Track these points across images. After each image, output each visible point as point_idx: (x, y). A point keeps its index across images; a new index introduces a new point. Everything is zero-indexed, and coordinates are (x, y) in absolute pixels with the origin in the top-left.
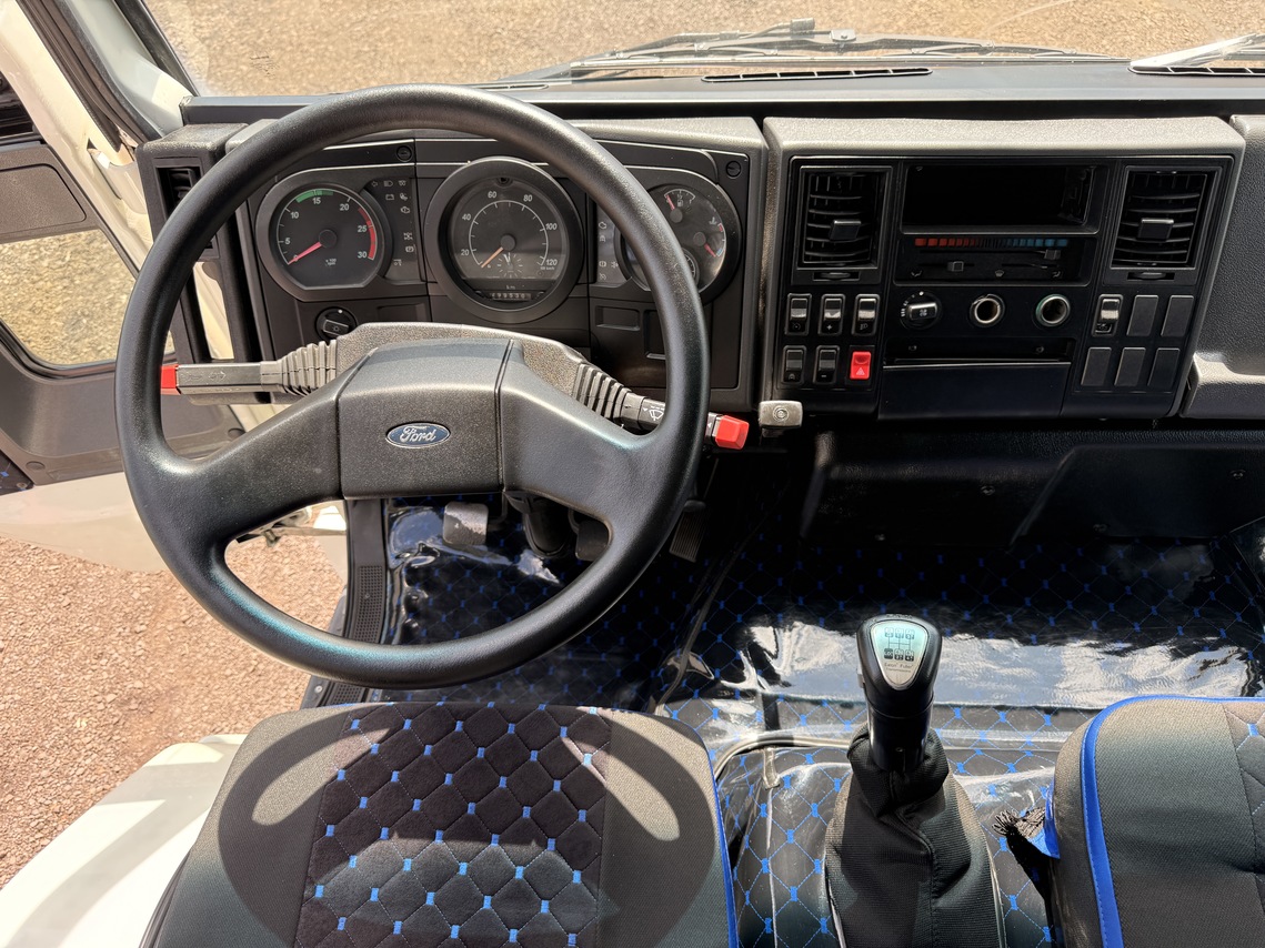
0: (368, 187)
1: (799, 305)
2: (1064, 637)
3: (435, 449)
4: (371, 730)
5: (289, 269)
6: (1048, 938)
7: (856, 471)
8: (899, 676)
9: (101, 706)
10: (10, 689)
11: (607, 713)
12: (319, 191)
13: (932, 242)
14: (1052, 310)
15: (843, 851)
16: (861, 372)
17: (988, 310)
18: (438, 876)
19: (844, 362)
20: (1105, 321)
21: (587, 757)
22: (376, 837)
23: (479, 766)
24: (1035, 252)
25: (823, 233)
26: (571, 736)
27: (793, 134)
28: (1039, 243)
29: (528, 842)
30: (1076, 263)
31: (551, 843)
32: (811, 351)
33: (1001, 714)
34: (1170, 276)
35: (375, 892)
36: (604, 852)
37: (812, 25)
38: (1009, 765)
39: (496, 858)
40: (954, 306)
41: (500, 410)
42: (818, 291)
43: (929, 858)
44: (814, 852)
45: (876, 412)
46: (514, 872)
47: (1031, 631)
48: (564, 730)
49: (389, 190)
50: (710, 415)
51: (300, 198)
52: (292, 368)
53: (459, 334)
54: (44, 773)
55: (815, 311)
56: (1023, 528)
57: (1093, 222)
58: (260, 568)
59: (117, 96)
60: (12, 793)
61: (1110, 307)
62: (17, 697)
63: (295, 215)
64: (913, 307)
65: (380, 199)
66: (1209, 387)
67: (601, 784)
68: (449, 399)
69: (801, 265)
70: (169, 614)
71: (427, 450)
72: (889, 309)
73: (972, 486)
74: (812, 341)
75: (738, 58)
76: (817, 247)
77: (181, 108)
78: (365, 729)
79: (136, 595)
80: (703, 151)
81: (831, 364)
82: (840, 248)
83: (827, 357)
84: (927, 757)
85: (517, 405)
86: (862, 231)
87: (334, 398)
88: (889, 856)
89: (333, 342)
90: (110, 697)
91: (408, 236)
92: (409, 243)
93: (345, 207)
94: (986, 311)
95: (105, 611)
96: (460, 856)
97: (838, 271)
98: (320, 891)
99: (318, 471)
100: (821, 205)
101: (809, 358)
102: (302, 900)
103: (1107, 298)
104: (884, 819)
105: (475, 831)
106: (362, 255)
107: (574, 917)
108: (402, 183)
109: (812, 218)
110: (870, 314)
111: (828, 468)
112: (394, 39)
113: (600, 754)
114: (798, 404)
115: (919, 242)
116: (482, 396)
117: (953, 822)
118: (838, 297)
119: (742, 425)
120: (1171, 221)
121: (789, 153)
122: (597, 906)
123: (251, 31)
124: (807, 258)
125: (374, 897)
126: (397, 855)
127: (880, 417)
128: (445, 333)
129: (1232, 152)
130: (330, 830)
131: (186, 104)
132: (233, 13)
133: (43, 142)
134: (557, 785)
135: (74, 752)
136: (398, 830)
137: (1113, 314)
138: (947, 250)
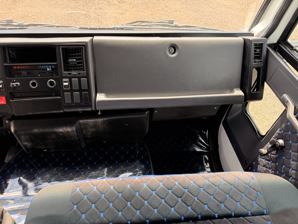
13: (18, 67)
14: (52, 83)
16: (3, 102)
24: (46, 70)
28: (47, 67)
30: (56, 71)
34: (79, 73)
37: (12, 20)
45: (14, 114)
57: (56, 61)
61: (65, 82)
72: (7, 85)
103: (64, 80)
110: (1, 86)
115: (15, 68)
120: (75, 60)
137: (67, 84)
138: (23, 70)
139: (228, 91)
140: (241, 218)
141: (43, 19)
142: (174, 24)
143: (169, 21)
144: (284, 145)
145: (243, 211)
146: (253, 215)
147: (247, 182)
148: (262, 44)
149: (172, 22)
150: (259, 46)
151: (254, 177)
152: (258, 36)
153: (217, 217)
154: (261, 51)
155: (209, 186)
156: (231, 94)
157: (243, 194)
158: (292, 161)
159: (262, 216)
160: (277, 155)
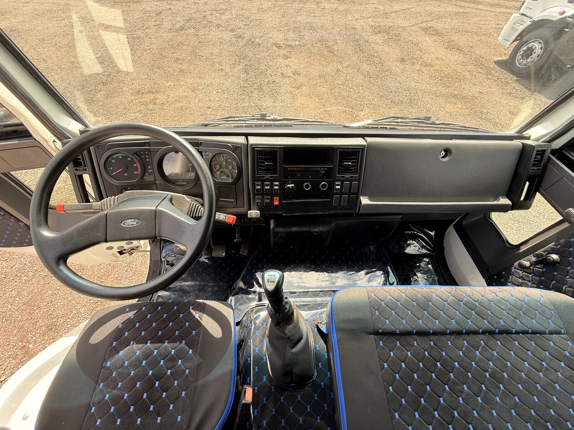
0: (135, 153)
1: (258, 185)
2: (338, 271)
3: (136, 227)
4: (132, 311)
5: (112, 177)
6: (326, 357)
7: (280, 230)
8: (271, 287)
9: (89, 304)
10: (59, 301)
11: (205, 301)
12: (121, 155)
13: (292, 169)
14: (324, 186)
15: (269, 337)
16: (276, 203)
17: (307, 187)
18: (147, 355)
19: (272, 200)
20: (337, 189)
21: (197, 315)
22: (129, 345)
23: (164, 320)
24: (318, 171)
25: (263, 166)
26: (193, 309)
27: (253, 140)
28: (319, 169)
29: (176, 342)
30: (329, 174)
31: (184, 341)
32: (263, 197)
33: (321, 293)
34: (352, 177)
35: (126, 362)
36: (199, 343)
37: (266, 114)
38: (319, 307)
39: (166, 347)
40: (299, 185)
41: (156, 214)
42: (263, 181)
43: (289, 338)
44: (264, 338)
45: (282, 214)
46: (171, 351)
47: (329, 270)
48: (191, 307)
49: (143, 155)
50: (217, 213)
51: (114, 156)
52: (103, 204)
53: (154, 193)
54: (69, 326)
55: (263, 186)
56: (327, 243)
57: (332, 164)
58: (140, 261)
59: (54, 126)
60: (58, 333)
61: (338, 185)
62: (62, 303)
63: (113, 161)
64: (288, 186)
65: (140, 157)
66: (364, 205)
67: (200, 323)
68: (142, 212)
69: (258, 174)
70: (112, 276)
71: (133, 227)
72: (282, 186)
73: (311, 233)
74: (263, 195)
75: (246, 122)
76: (262, 170)
77: (80, 131)
78: (130, 311)
79: (102, 271)
80: (229, 144)
81: (268, 201)
82: (268, 170)
83: (267, 199)
84: (286, 309)
85: (161, 212)
86: (273, 166)
87: (106, 212)
88: (279, 338)
89: (117, 196)
90: (91, 302)
91: (149, 167)
92: (150, 169)
93: (129, 159)
94: (307, 186)
95: (92, 276)
96: (154, 349)
97: (268, 176)
98: (108, 364)
99: (99, 234)
100: (262, 159)
101: (263, 199)
102: (102, 367)
103: (337, 183)
104: (277, 327)
105: (161, 340)
106: (135, 172)
107: (189, 364)
108: (146, 152)
109: (260, 162)
110: (277, 187)
111: (273, 229)
112: (185, 121)
113: (201, 313)
114: (259, 212)
115: (289, 169)
116: (151, 210)
117: (297, 327)
118: (268, 183)
119: (233, 218)
120: (350, 163)
121: (252, 145)
122: (197, 360)
123: (146, 118)
124: (260, 173)
125: (126, 364)
126: (136, 349)
127: (283, 215)
128: (150, 193)
129: (364, 146)
130: (114, 344)
131: (81, 129)
132: (141, 113)
133: (35, 140)
134: (187, 324)
135: (79, 319)
136: (136, 342)
137: (339, 187)
138: (296, 171)
139: (492, 199)
140: (538, 335)
141: (214, 93)
142: (432, 120)
143: (426, 117)
144: (559, 261)
145: (541, 328)
146: (550, 333)
147: (538, 299)
148: (544, 151)
149: (429, 118)
150: (542, 153)
151: (542, 295)
152: (537, 140)
153: (514, 332)
154: (542, 158)
155: (499, 301)
156: (495, 203)
157: (536, 312)
158: (569, 278)
159: (560, 335)
160: (544, 270)
